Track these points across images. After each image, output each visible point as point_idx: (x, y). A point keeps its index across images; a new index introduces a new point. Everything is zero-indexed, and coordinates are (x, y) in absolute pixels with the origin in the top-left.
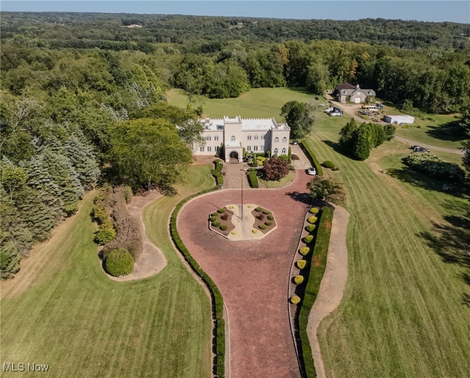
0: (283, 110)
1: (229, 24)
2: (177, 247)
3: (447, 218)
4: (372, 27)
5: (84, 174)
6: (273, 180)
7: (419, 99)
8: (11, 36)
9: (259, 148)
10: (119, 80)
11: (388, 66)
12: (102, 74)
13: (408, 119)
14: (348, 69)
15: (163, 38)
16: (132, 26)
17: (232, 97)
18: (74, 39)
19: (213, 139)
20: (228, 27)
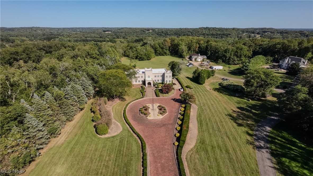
0: (169, 65)
1: (146, 30)
2: (127, 123)
3: (238, 108)
4: (204, 31)
5: (87, 93)
6: (166, 93)
7: (224, 59)
8: (58, 38)
9: (160, 81)
10: (102, 54)
11: (211, 46)
12: (95, 52)
13: (220, 67)
14: (195, 47)
15: (119, 37)
16: (107, 32)
17: (148, 60)
18: (83, 38)
19: (140, 77)
20: (146, 32)
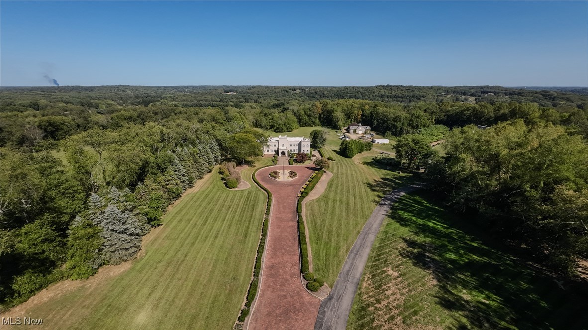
0: (311, 134)
1: (291, 91)
2: (254, 180)
4: (382, 91)
6: (300, 162)
7: (394, 130)
8: (158, 101)
9: (296, 150)
13: (385, 141)
14: (357, 115)
15: (249, 100)
16: (230, 94)
17: (288, 131)
18: (196, 102)
19: (273, 146)
20: (290, 93)
